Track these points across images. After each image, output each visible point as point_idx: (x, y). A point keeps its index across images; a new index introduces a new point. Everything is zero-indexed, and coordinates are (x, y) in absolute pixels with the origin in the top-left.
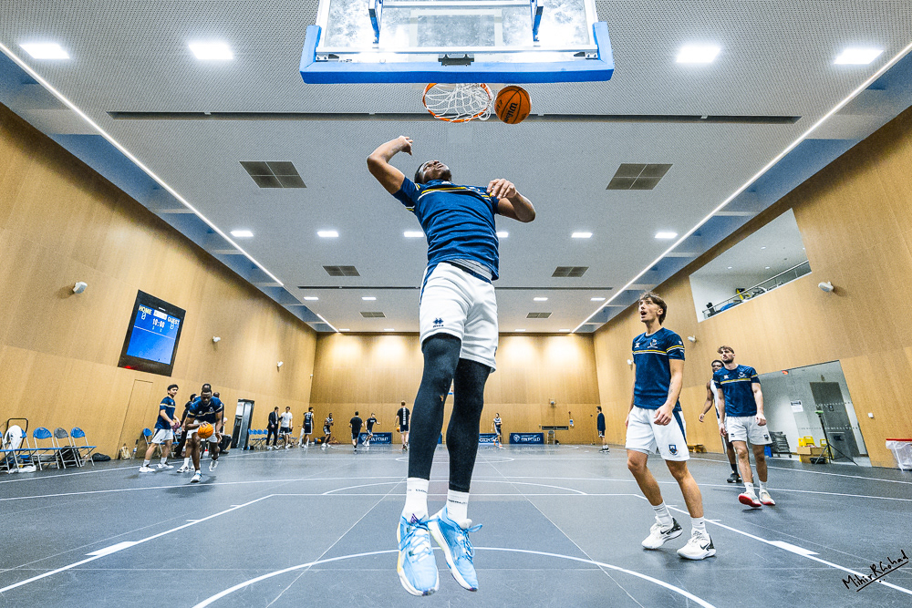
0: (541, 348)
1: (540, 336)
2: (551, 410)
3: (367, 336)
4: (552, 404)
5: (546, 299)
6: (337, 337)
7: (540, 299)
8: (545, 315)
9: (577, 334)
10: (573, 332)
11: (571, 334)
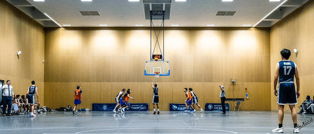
0: (226, 39)
1: (226, 30)
2: (232, 87)
3: (86, 31)
4: (233, 82)
6: (61, 31)
8: (231, 13)
9: (257, 28)
10: (254, 27)
11: (252, 28)
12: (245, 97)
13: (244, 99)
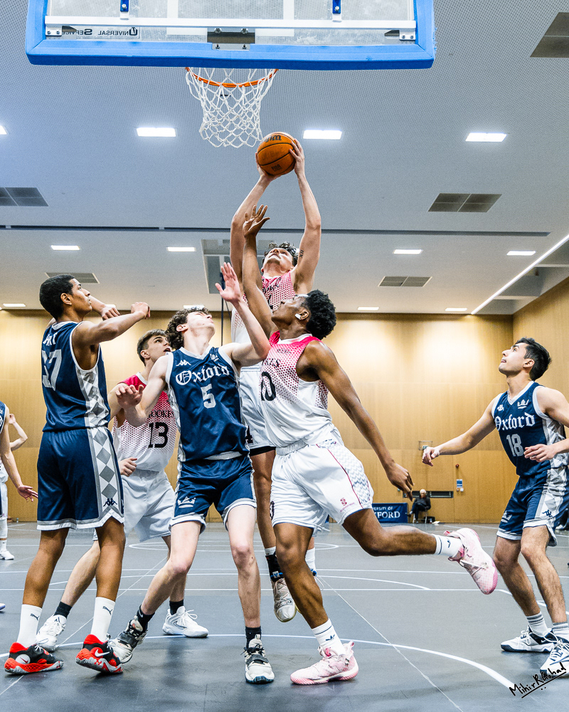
0: (407, 343)
1: (407, 319)
5: (418, 252)
7: (408, 251)
8: (418, 282)
10: (472, 313)
11: (468, 317)
12: (455, 487)
13: (452, 493)
